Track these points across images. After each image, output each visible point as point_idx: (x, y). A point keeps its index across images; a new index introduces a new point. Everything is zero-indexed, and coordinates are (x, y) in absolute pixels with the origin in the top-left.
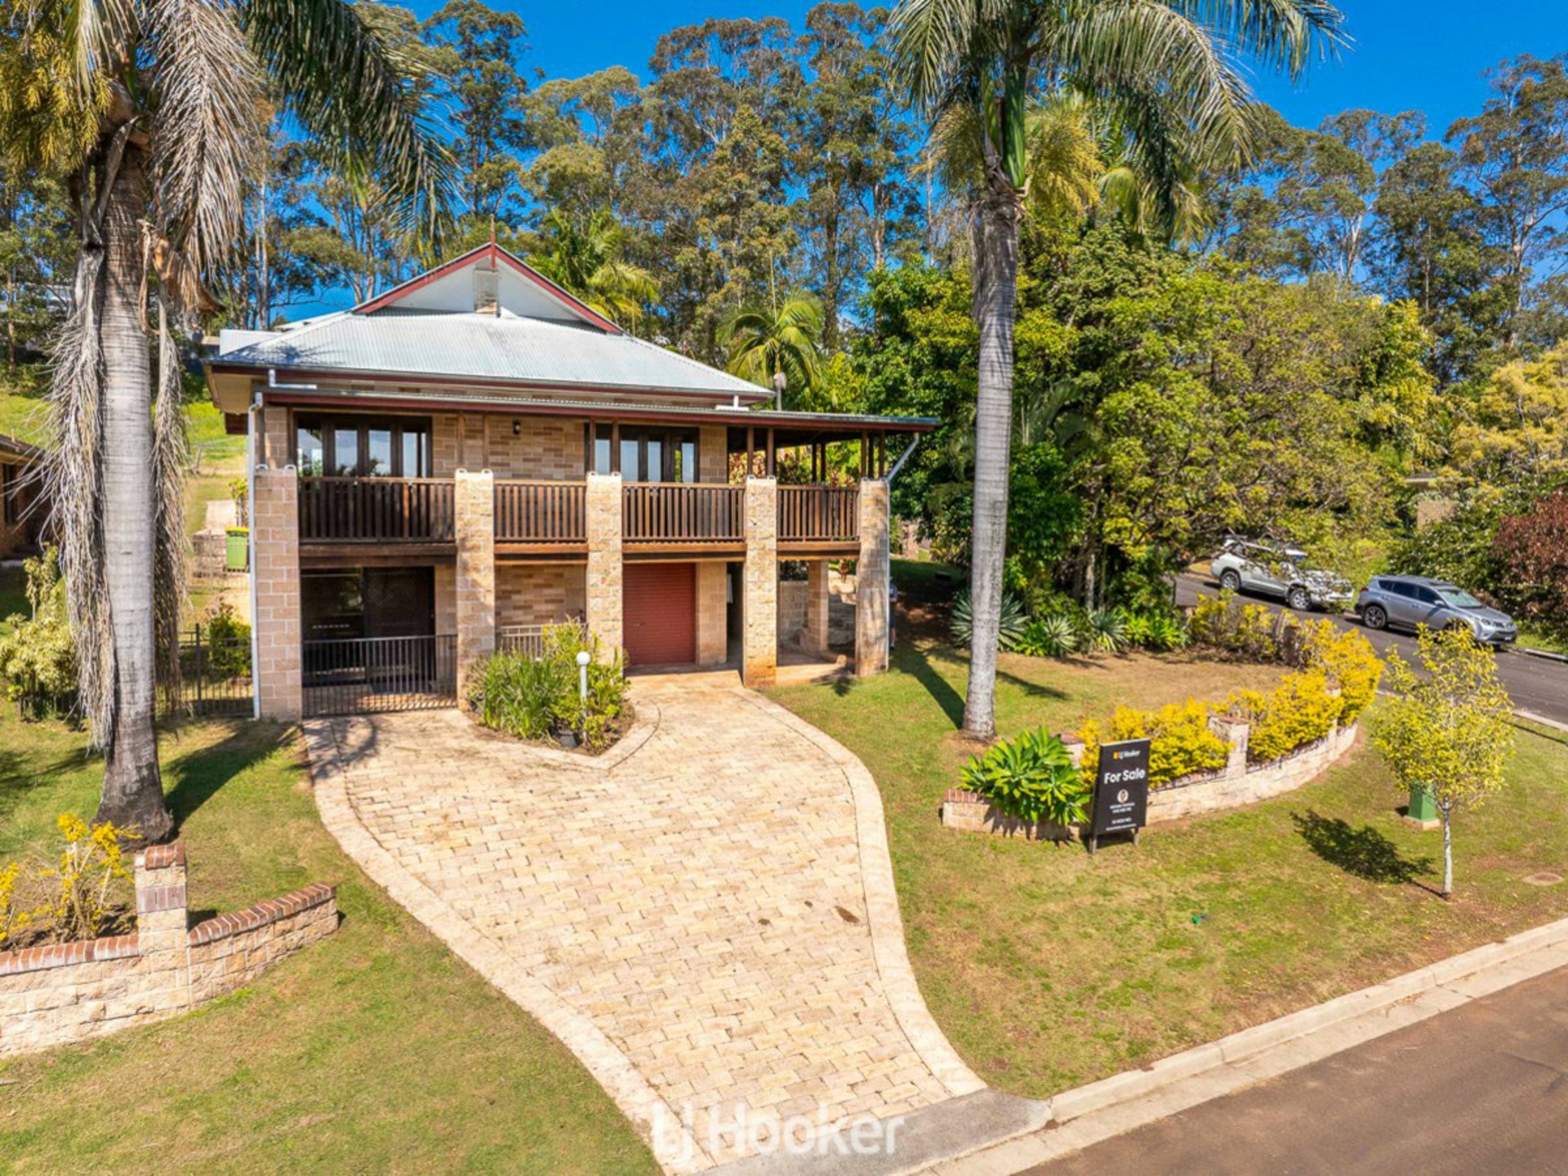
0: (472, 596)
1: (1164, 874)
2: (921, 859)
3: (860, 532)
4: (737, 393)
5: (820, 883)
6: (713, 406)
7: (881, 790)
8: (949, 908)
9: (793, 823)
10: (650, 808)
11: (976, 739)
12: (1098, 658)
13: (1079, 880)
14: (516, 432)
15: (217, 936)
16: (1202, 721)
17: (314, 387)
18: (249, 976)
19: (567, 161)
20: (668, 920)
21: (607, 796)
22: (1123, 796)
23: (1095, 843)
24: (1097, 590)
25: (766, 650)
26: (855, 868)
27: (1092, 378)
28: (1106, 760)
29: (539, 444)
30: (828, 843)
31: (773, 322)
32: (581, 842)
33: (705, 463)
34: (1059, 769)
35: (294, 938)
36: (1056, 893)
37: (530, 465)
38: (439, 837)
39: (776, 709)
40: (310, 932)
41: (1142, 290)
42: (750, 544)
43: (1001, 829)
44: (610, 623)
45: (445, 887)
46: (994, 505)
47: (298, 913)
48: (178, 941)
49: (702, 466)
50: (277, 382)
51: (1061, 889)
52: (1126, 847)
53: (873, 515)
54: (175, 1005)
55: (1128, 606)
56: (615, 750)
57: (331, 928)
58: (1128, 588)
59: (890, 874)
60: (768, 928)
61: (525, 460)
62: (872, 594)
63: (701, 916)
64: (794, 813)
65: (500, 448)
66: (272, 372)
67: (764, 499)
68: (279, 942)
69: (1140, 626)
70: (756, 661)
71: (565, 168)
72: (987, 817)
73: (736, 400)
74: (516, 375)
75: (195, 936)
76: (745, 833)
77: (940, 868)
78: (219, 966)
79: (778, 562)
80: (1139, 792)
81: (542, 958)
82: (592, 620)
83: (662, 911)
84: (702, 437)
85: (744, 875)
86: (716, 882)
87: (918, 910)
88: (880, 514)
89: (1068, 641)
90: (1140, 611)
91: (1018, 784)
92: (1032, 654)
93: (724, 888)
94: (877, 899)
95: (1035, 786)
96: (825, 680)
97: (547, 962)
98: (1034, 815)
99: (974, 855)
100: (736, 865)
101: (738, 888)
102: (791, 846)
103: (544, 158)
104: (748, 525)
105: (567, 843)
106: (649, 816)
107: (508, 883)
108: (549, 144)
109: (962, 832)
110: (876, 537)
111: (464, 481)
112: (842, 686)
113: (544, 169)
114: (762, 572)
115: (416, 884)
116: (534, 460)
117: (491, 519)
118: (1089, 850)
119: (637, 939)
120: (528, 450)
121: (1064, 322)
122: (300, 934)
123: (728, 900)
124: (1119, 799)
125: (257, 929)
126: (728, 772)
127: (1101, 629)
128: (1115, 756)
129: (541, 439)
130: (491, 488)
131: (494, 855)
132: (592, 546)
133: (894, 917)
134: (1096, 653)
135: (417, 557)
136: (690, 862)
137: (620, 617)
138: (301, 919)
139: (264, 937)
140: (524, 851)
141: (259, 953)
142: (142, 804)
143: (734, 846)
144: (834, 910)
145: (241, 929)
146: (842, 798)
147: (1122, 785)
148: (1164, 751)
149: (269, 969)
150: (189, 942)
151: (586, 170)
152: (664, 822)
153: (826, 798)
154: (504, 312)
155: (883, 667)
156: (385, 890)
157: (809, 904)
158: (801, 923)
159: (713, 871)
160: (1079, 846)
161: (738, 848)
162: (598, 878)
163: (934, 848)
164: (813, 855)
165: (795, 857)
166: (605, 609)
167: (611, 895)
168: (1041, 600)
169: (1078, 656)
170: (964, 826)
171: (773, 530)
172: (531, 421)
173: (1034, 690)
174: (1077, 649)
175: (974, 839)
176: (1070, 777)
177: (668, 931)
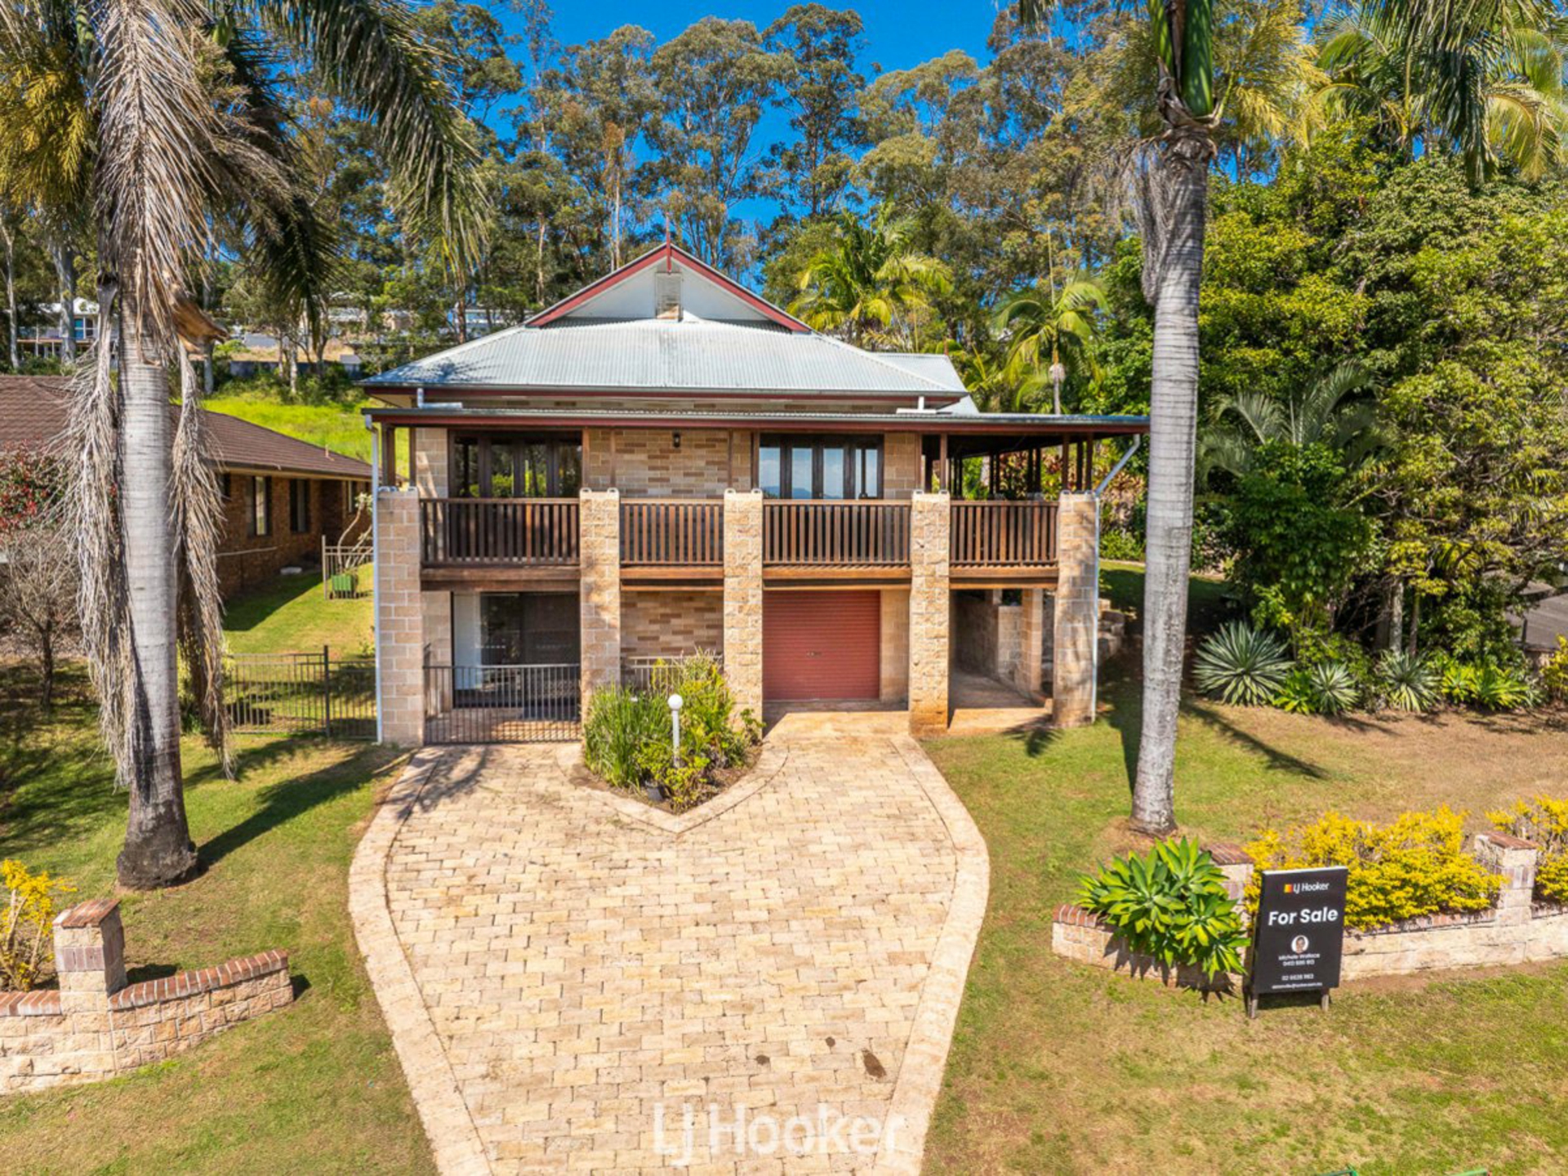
0: (598, 623)
1: (1353, 1063)
2: (1005, 995)
3: (1060, 557)
4: (922, 394)
5: (859, 1015)
6: (892, 411)
7: (992, 891)
8: (1010, 1074)
9: (858, 925)
10: (696, 888)
11: (1144, 832)
12: (1387, 719)
13: (1214, 1057)
14: (677, 445)
15: (141, 1003)
16: (1456, 841)
17: (459, 405)
18: (183, 1046)
19: (896, 153)
20: (648, 1041)
21: (659, 869)
22: (1300, 944)
23: (1255, 1002)
24: (1406, 628)
25: (936, 694)
26: (912, 997)
27: (1386, 357)
28: (1271, 892)
29: (702, 457)
30: (893, 959)
31: (1051, 307)
32: (597, 924)
33: (890, 474)
34: (1206, 899)
35: (237, 1009)
36: (1171, 1073)
37: (692, 480)
38: (451, 901)
39: (926, 768)
40: (257, 1005)
41: (1461, 239)
42: (917, 570)
43: (1128, 966)
44: (749, 657)
45: (426, 965)
46: (1169, 532)
47: (240, 982)
48: (99, 1004)
49: (886, 477)
50: (426, 401)
51: (1180, 1068)
52: (1306, 1013)
53: (1076, 535)
54: (101, 1069)
55: (1451, 651)
56: (703, 810)
57: (283, 1001)
58: (1451, 626)
59: (953, 1013)
60: (763, 1069)
61: (686, 475)
62: (1074, 630)
63: (688, 1041)
64: (867, 913)
65: (659, 463)
66: (420, 391)
67: (935, 518)
68: (217, 1013)
69: (1464, 678)
70: (922, 705)
71: (893, 160)
72: (1110, 948)
73: (921, 401)
74: (671, 384)
75: (115, 1001)
76: (792, 936)
77: (1023, 1014)
78: (145, 1034)
79: (951, 591)
80: (1328, 942)
81: (482, 1069)
82: (728, 652)
83: (647, 1027)
84: (887, 445)
85: (767, 990)
86: (728, 997)
87: (969, 1072)
88: (1085, 534)
89: (1347, 696)
90: (1465, 658)
91: (1146, 912)
92: (1294, 710)
93: (733, 1006)
94: (924, 1047)
95: (1166, 919)
96: (1016, 732)
97: (484, 1077)
98: (1169, 955)
99: (1078, 1001)
100: (763, 976)
101: (751, 1008)
102: (844, 958)
103: (872, 153)
104: (914, 547)
105: (581, 925)
106: (689, 898)
107: (494, 968)
108: (881, 138)
109: (1075, 963)
110: (1081, 563)
111: (587, 501)
112: (1037, 739)
113: (872, 163)
114: (931, 602)
115: (398, 955)
116: (695, 475)
117: (617, 541)
118: (1248, 1011)
119: (600, 1061)
120: (688, 463)
121: (1351, 287)
122: (244, 1005)
123: (733, 1023)
124: (1294, 947)
125: (189, 997)
126: (814, 849)
127: (1401, 680)
128: (1287, 888)
129: (703, 452)
130: (617, 509)
131: (496, 930)
132: (727, 570)
133: (933, 1078)
134: (1389, 713)
135: (539, 581)
136: (711, 966)
137: (760, 651)
138: (244, 990)
139: (198, 1006)
140: (529, 929)
141: (193, 1022)
142: (156, 842)
143: (773, 949)
144: (859, 1056)
145: (168, 996)
146: (937, 897)
147: (1298, 928)
148: (1379, 883)
149: (204, 1041)
150: (110, 1007)
151: (915, 160)
152: (704, 909)
153: (917, 896)
154: (687, 315)
155: (1087, 719)
156: (363, 960)
157: (831, 1042)
158: (808, 1069)
159: (731, 981)
160: (1235, 1003)
161: (776, 953)
162: (595, 974)
163: (1029, 982)
164: (866, 973)
165: (842, 973)
166: (743, 641)
167: (599, 998)
168: (1308, 642)
169: (1362, 715)
170: (1078, 956)
171: (944, 553)
172: (693, 435)
173: (1279, 760)
174: (1359, 704)
175: (1087, 977)
176: (1220, 911)
177: (641, 1056)
